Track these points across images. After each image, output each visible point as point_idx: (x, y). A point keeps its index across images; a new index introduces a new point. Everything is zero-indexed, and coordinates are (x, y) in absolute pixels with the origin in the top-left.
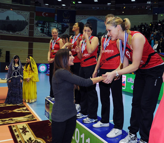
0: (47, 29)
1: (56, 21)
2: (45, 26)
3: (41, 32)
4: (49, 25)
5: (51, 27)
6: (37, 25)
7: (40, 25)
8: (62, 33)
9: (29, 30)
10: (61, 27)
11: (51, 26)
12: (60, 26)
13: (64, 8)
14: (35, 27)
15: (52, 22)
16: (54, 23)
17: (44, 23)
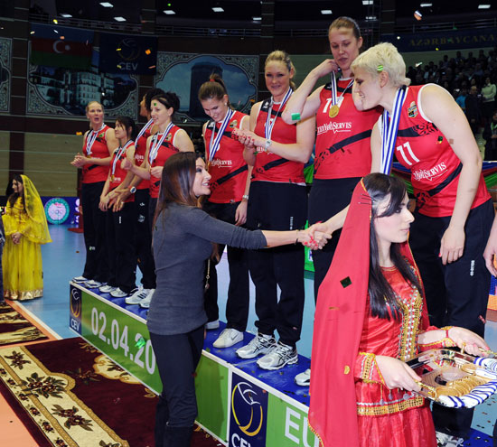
0: (69, 92)
1: (96, 67)
2: (63, 83)
3: (48, 101)
4: (74, 78)
5: (82, 86)
6: (37, 79)
7: (47, 80)
8: (116, 106)
9: (12, 94)
10: (112, 87)
11: (81, 83)
12: (109, 83)
13: (121, 28)
14: (31, 87)
15: (83, 71)
16: (91, 75)
17: (59, 75)
